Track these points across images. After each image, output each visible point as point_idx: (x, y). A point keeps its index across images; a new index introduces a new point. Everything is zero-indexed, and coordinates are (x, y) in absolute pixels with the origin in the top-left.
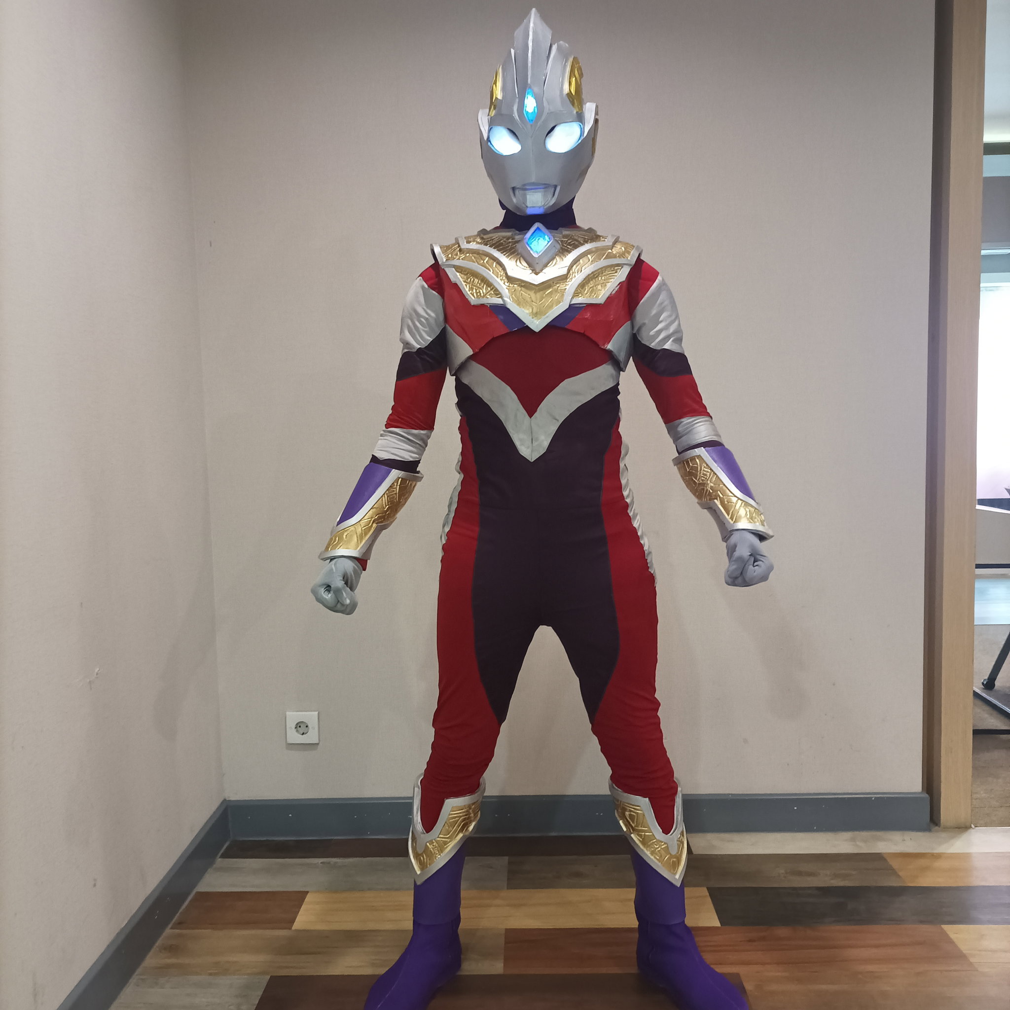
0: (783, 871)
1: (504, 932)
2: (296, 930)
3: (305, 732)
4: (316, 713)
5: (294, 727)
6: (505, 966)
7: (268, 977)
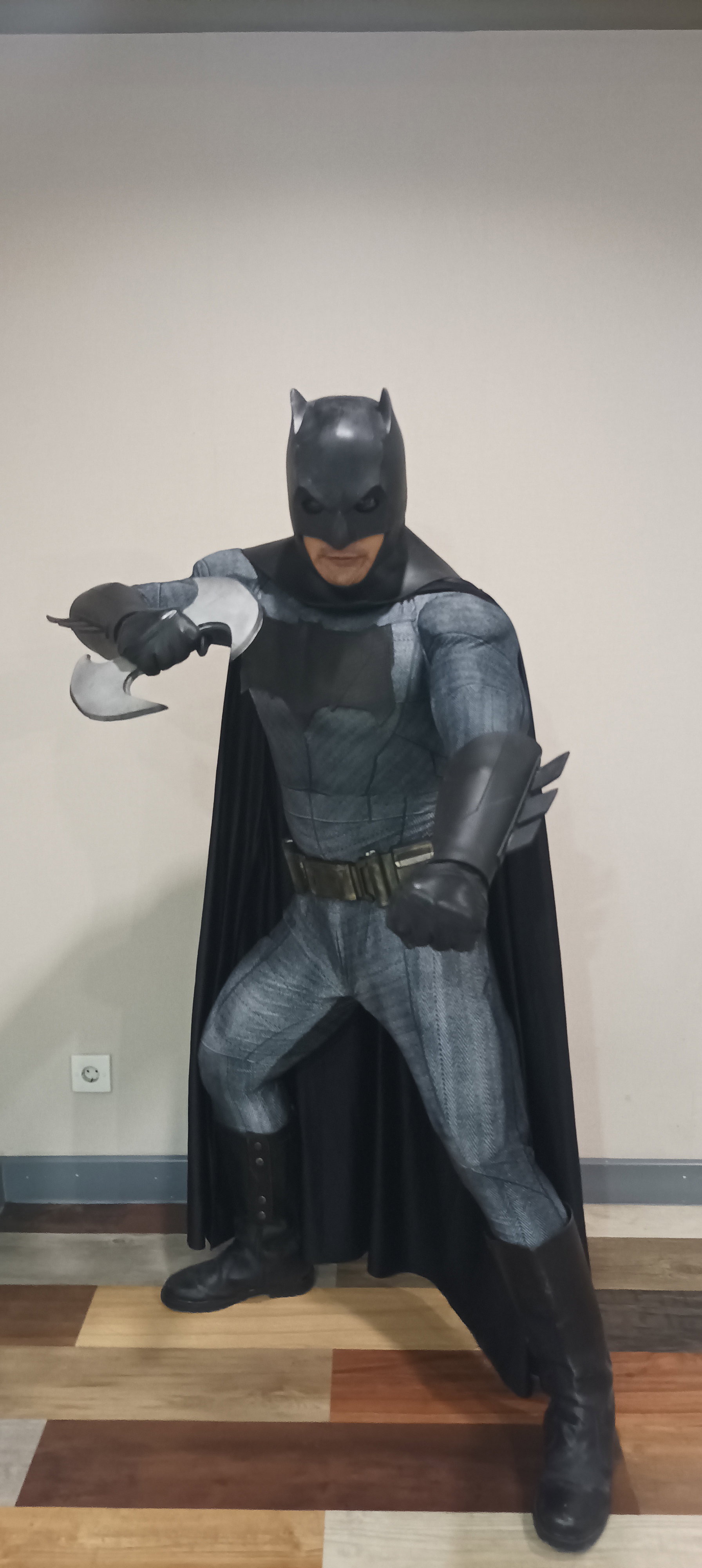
0: (668, 1266)
1: (331, 1354)
2: (81, 1348)
3: (94, 1078)
4: (107, 1057)
5: (81, 1073)
6: (333, 1408)
7: (44, 1422)
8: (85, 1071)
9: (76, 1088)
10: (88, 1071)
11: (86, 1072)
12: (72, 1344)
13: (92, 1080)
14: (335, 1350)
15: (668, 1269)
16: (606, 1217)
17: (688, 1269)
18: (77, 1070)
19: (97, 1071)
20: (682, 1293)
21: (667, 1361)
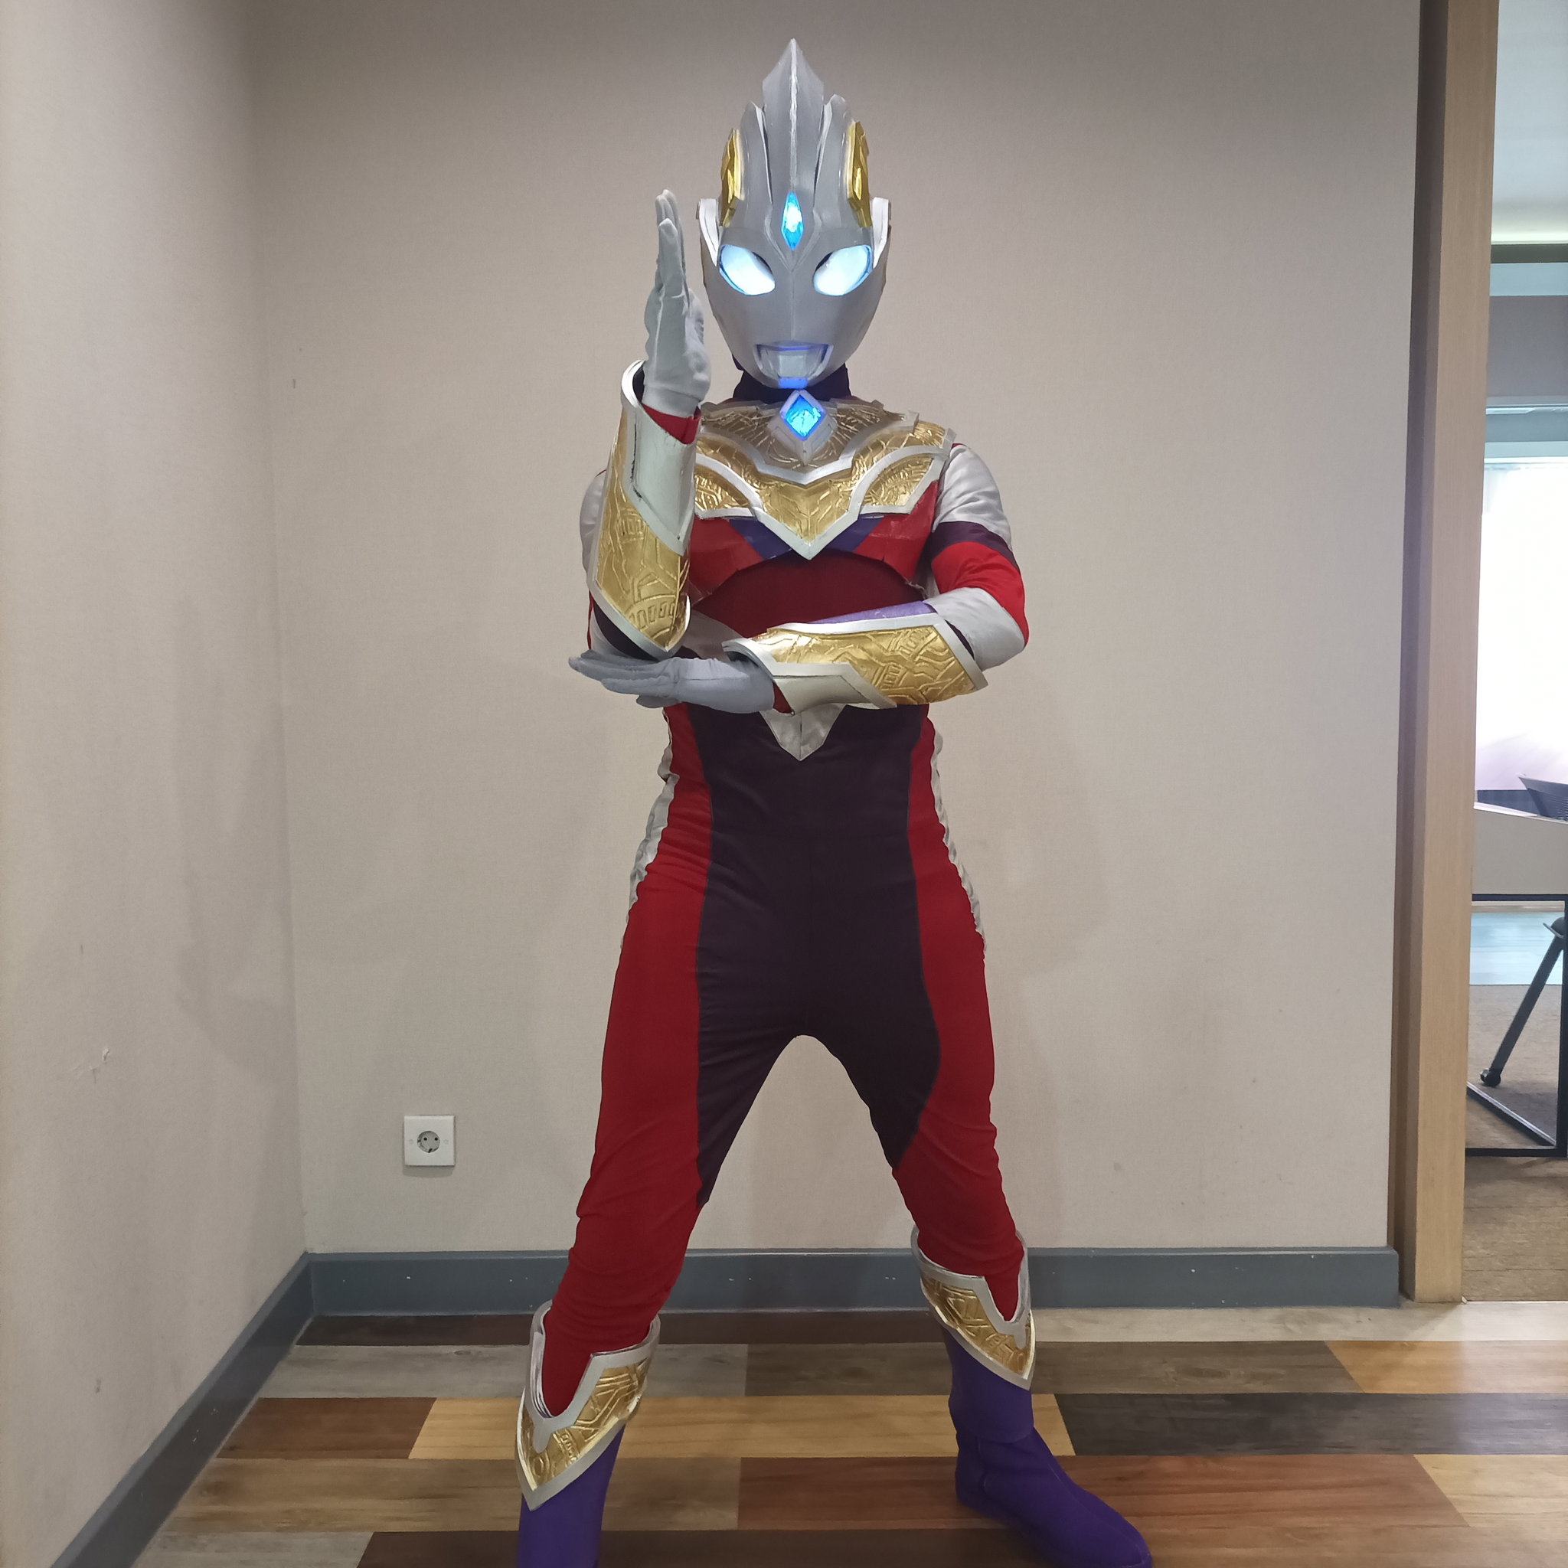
0: (1173, 1370)
1: (738, 1463)
2: (416, 1461)
3: (433, 1148)
4: (451, 1118)
5: (416, 1140)
6: (740, 1517)
7: (370, 1535)
8: (423, 1137)
9: (409, 1161)
10: (425, 1139)
11: (423, 1140)
12: (407, 1457)
13: (430, 1151)
14: (743, 1459)
15: (1172, 1373)
16: (1095, 1322)
17: (1199, 1373)
18: (411, 1135)
19: (436, 1139)
20: (1191, 1397)
21: (1170, 1464)
